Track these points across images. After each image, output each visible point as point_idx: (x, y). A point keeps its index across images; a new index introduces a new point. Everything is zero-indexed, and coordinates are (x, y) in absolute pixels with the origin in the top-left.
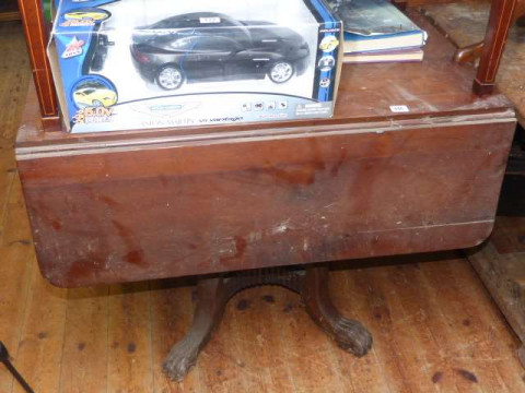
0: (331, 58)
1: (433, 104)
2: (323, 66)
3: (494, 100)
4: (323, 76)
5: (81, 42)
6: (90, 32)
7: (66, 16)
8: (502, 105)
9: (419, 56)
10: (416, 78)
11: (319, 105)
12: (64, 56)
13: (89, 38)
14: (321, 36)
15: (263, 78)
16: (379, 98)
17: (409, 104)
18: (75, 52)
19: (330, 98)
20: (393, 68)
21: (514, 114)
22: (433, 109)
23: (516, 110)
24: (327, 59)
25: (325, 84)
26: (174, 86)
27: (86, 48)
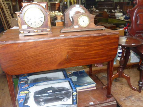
0: (75, 96)
1: (99, 101)
2: (74, 98)
3: (111, 99)
4: (74, 100)
5: (23, 99)
6: (25, 97)
7: (20, 93)
8: (113, 100)
9: (95, 88)
10: (95, 94)
11: (74, 105)
12: (19, 102)
13: (25, 99)
14: (73, 93)
15: (62, 101)
16: (87, 101)
17: (94, 102)
18: (22, 101)
19: (76, 104)
20: (90, 92)
21: (116, 102)
22: (98, 103)
23: (116, 101)
24: (75, 97)
25: (75, 101)
26: (43, 105)
27: (24, 101)
